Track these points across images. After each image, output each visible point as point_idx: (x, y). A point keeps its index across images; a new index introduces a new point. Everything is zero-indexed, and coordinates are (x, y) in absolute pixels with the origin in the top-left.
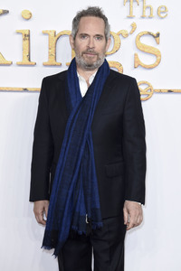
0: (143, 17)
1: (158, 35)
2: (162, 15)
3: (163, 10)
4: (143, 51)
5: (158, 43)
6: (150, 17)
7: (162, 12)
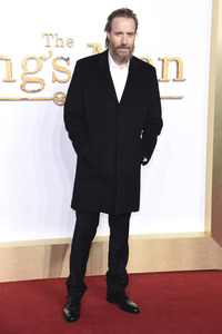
0: (57, 46)
1: (68, 59)
2: (71, 45)
3: (70, 41)
5: (69, 65)
6: (62, 47)
7: (70, 43)
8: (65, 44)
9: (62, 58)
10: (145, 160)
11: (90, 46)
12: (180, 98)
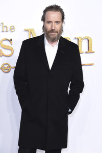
0: (3, 32)
1: (11, 40)
2: (13, 30)
3: (12, 28)
4: (4, 48)
5: (12, 44)
6: (7, 32)
7: (12, 29)
8: (9, 29)
9: (7, 40)
10: (70, 110)
11: (26, 30)
12: (91, 65)
